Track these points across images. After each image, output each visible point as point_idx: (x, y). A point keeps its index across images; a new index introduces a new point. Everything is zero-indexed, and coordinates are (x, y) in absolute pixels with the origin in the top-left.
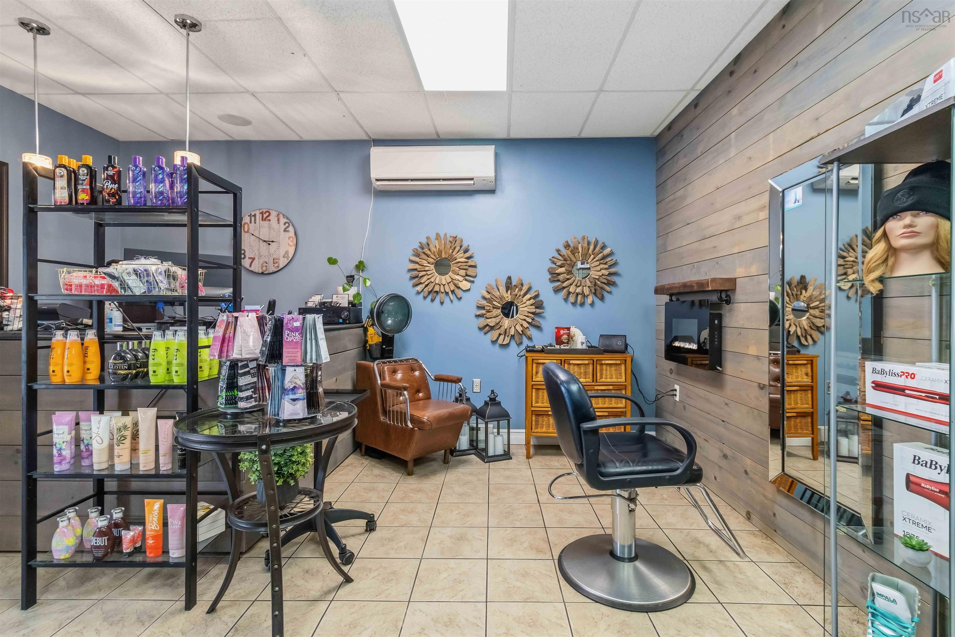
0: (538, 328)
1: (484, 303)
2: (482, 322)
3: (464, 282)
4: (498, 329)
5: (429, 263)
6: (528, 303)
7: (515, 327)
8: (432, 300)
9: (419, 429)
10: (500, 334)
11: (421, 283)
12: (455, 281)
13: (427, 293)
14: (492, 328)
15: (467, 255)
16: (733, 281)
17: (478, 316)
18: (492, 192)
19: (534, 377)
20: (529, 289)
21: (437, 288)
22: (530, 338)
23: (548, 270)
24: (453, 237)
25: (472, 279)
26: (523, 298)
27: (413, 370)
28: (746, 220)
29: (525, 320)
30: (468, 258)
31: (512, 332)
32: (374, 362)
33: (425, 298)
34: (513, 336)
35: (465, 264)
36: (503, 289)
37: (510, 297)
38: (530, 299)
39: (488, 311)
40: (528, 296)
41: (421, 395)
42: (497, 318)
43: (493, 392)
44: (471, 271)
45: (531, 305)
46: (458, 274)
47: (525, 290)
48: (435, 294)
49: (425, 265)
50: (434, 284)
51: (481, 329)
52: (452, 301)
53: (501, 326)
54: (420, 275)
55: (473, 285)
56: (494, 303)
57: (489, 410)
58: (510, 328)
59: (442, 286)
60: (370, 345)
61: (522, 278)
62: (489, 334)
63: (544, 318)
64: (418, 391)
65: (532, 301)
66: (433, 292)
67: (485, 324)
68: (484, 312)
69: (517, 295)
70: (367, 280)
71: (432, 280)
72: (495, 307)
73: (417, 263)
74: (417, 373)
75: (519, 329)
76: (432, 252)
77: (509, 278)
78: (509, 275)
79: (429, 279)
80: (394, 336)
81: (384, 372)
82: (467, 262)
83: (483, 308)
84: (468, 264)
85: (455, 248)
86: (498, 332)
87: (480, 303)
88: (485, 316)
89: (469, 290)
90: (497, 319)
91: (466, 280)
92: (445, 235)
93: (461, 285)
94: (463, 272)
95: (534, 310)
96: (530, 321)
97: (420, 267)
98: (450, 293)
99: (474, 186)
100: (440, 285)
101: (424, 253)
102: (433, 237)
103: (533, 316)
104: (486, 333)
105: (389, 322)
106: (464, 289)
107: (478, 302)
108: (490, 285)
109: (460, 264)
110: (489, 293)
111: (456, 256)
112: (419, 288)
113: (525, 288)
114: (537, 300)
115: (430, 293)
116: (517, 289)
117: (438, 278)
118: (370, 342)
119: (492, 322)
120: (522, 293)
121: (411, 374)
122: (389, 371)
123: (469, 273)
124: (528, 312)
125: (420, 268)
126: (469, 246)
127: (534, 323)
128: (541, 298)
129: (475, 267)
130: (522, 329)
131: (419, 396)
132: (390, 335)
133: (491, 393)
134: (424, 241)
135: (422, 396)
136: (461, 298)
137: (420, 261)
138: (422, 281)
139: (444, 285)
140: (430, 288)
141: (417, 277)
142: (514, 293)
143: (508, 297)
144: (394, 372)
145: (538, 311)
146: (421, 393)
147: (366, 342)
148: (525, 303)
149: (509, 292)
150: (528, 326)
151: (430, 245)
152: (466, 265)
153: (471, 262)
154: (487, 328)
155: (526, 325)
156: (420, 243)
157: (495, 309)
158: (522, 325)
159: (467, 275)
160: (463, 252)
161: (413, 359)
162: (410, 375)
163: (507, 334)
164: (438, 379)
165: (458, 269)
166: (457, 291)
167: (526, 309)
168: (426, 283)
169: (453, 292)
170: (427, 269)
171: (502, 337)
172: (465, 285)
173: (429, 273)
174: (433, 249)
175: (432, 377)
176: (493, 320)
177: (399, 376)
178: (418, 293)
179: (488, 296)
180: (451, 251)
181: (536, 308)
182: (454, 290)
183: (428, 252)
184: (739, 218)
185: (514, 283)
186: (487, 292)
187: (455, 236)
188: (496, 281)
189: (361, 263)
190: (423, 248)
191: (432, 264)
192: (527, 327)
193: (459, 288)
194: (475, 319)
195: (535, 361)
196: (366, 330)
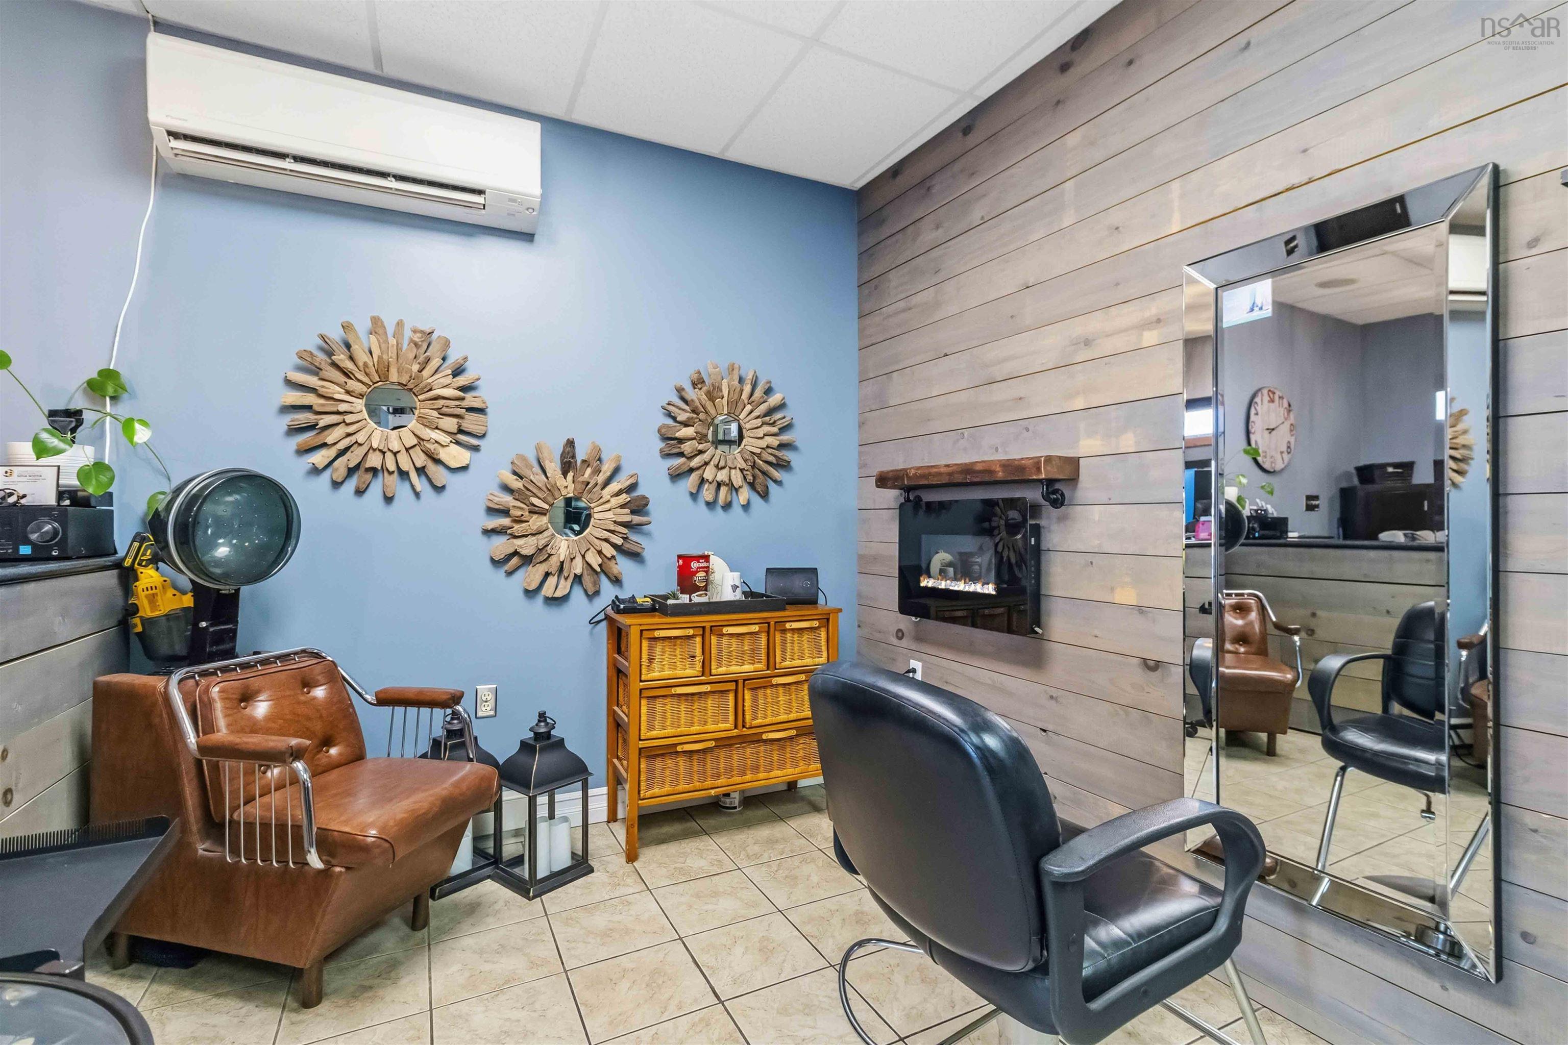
0: (635, 556)
1: (507, 500)
2: (501, 546)
3: (454, 448)
4: (541, 562)
5: (348, 392)
6: (615, 501)
7: (583, 556)
8: (360, 492)
9: (348, 868)
10: (547, 575)
11: (324, 445)
12: (428, 445)
13: (343, 472)
14: (527, 560)
15: (462, 380)
16: (1074, 463)
17: (489, 532)
18: (528, 237)
19: (644, 671)
20: (616, 470)
21: (374, 460)
22: (617, 581)
23: (659, 431)
24: (422, 332)
25: (474, 441)
26: (603, 489)
27: (308, 684)
28: (1107, 346)
29: (606, 540)
30: (465, 389)
31: (578, 567)
32: (169, 673)
33: (336, 485)
34: (578, 579)
35: (457, 403)
36: (554, 467)
37: (571, 487)
38: (618, 494)
39: (518, 521)
40: (614, 487)
41: (333, 751)
42: (540, 536)
43: (542, 717)
44: (471, 422)
45: (622, 506)
46: (437, 428)
47: (608, 474)
48: (369, 476)
49: (337, 396)
50: (364, 449)
51: (496, 563)
52: (417, 495)
53: (550, 555)
54: (322, 424)
55: (476, 455)
56: (535, 501)
57: (538, 764)
58: (572, 560)
59: (389, 456)
60: (144, 621)
61: (598, 443)
62: (520, 574)
63: (648, 534)
64: (327, 742)
65: (624, 498)
66: (362, 469)
67: (511, 550)
68: (506, 521)
69: (588, 483)
70: (137, 426)
71: (360, 437)
72: (536, 511)
73: (313, 390)
74: (320, 692)
75: (594, 560)
76: (361, 364)
77: (571, 443)
78: (570, 437)
79: (349, 435)
80: (238, 591)
81: (208, 705)
82: (463, 399)
83: (505, 512)
84: (465, 404)
85: (428, 360)
86: (542, 569)
87: (496, 499)
88: (509, 531)
89: (464, 468)
90: (542, 540)
91: (458, 443)
92: (400, 324)
93: (443, 455)
94: (450, 424)
95: (627, 518)
96: (619, 541)
97: (322, 401)
98: (413, 475)
99: (483, 211)
100: (384, 453)
101: (334, 365)
102: (362, 326)
103: (625, 530)
104: (510, 574)
105: (222, 551)
106: (454, 465)
107: (491, 497)
108: (523, 458)
109: (442, 402)
110: (522, 478)
111: (430, 380)
112: (319, 458)
113: (607, 469)
114: (635, 494)
115: (351, 471)
116: (589, 471)
117: (377, 435)
118: (146, 611)
119: (527, 546)
120: (601, 478)
121: (302, 698)
122: (223, 699)
123: (467, 425)
124: (615, 522)
125: (323, 405)
126: (466, 359)
127: (627, 546)
128: (640, 492)
129: (481, 411)
130: (600, 561)
131: (329, 757)
132: (226, 589)
133: (539, 721)
134: (336, 334)
135: (340, 754)
136: (443, 487)
137: (323, 387)
138: (330, 440)
139: (395, 454)
140: (353, 458)
141: (312, 427)
142: (581, 479)
143: (567, 486)
144: (247, 697)
145: (637, 519)
146: (334, 746)
147: (132, 610)
148: (608, 501)
149: (570, 475)
150: (614, 553)
151: (355, 347)
152: (457, 406)
153: (470, 400)
154: (515, 561)
155: (609, 551)
156: (322, 337)
157: (535, 516)
158: (600, 553)
159: (461, 431)
160: (450, 372)
161: (304, 651)
162: (299, 703)
163: (565, 573)
164: (385, 700)
165: (435, 414)
166: (432, 468)
167: (609, 515)
168: (342, 445)
169: (421, 471)
170: (343, 407)
171: (552, 580)
172: (454, 455)
173: (349, 418)
174: (362, 357)
175: (368, 697)
176: (532, 540)
177: (261, 708)
178: (316, 471)
179: (517, 484)
180: (416, 367)
181: (633, 512)
182: (424, 467)
183: (349, 365)
184: (1087, 343)
185: (580, 455)
186: (515, 473)
187: (429, 331)
188: (538, 448)
189: (108, 375)
190: (330, 353)
191: (361, 396)
192: (613, 557)
193: (438, 461)
194: (484, 539)
195: (646, 635)
196: (128, 576)
